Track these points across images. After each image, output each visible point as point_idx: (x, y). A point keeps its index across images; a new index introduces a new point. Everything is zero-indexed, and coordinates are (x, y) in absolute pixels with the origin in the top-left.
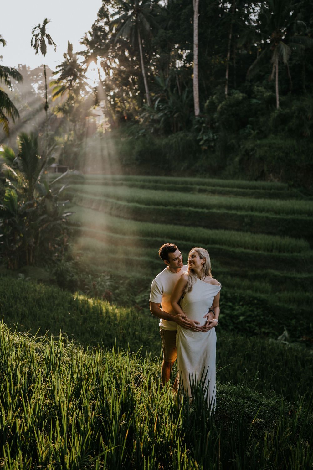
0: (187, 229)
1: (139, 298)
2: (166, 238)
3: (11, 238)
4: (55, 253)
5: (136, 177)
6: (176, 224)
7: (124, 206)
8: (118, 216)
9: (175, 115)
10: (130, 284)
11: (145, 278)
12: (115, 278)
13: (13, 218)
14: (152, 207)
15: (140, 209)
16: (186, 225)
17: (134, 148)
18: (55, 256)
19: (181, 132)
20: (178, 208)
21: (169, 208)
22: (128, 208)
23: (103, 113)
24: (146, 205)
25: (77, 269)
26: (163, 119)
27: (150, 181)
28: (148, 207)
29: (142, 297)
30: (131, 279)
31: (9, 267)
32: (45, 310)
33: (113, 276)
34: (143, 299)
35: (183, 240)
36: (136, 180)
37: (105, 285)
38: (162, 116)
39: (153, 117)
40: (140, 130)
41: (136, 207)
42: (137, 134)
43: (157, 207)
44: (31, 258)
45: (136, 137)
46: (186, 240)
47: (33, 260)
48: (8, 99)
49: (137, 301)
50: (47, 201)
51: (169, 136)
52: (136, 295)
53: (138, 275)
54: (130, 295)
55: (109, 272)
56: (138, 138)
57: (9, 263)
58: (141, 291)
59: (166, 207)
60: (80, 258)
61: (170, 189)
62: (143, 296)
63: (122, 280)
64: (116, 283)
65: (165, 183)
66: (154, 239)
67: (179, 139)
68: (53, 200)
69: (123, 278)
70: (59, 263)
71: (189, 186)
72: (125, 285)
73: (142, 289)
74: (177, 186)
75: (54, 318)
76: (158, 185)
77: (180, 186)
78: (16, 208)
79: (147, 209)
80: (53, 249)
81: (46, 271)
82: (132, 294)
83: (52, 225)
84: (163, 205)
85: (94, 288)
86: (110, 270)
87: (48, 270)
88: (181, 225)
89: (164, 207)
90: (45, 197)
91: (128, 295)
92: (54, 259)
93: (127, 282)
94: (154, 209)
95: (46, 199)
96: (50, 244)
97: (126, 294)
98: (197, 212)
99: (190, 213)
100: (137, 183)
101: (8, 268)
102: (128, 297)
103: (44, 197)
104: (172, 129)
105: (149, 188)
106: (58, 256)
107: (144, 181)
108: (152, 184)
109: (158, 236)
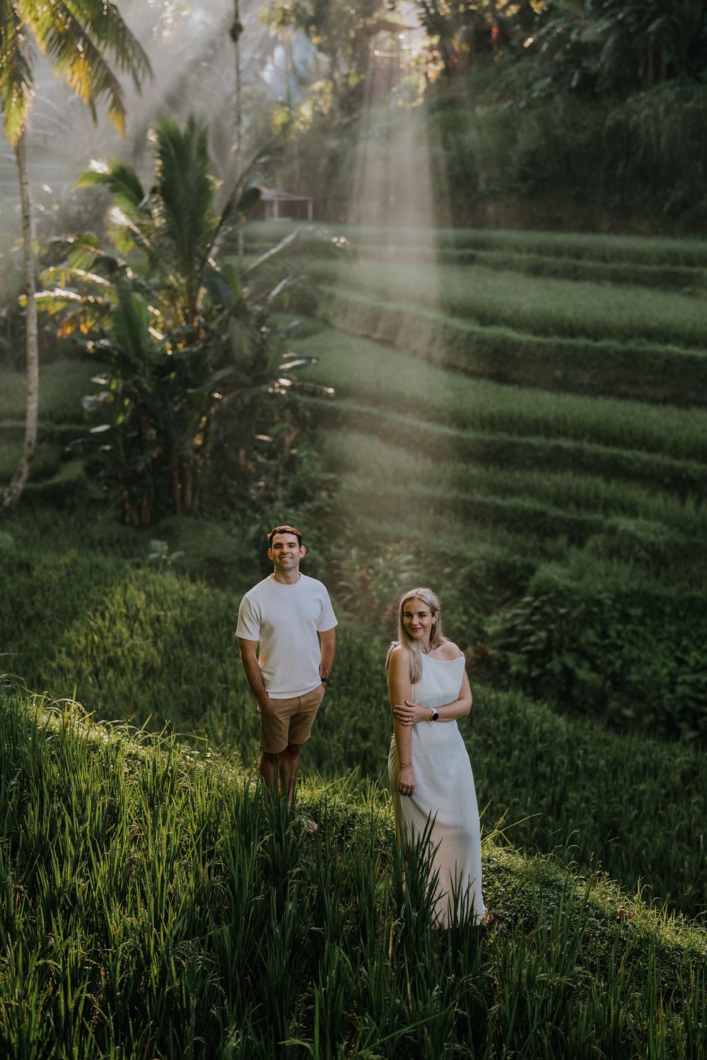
0: (654, 413)
1: (495, 622)
2: (590, 441)
3: (133, 434)
4: (257, 479)
5: (514, 236)
6: (623, 396)
7: (471, 334)
8: (450, 367)
9: (652, 27)
10: (471, 579)
11: (519, 563)
12: (429, 560)
13: (137, 377)
14: (555, 340)
15: (516, 346)
16: (654, 401)
17: (513, 140)
18: (259, 488)
19: (671, 82)
20: (632, 345)
21: (604, 343)
22: (482, 342)
23: (420, 23)
24: (536, 333)
25: (320, 529)
26: (610, 42)
27: (559, 252)
28: (540, 339)
29: (505, 620)
30: (475, 563)
31: (128, 519)
32: (205, 655)
33: (423, 555)
34: (508, 625)
35: (640, 449)
36: (517, 248)
37: (396, 579)
38: (607, 32)
39: (579, 34)
40: (536, 79)
41: (504, 341)
42: (525, 93)
43: (568, 341)
44: (189, 493)
45: (522, 104)
46: (651, 450)
47: (193, 499)
48: (121, 20)
49: (490, 630)
50: (235, 325)
51: (630, 100)
52: (488, 613)
53: (498, 553)
54: (472, 611)
55: (411, 540)
56: (530, 106)
57: (127, 506)
58: (505, 601)
59: (596, 340)
60: (330, 496)
61: (619, 279)
62: (508, 616)
63: (449, 566)
64: (433, 573)
65: (604, 259)
66: (552, 442)
67: (662, 108)
68: (253, 321)
69: (452, 558)
70: (267, 508)
71: (683, 269)
72: (458, 580)
73: (508, 593)
74: (645, 268)
75: (225, 680)
76: (586, 263)
77: (654, 268)
78: (144, 345)
79: (540, 345)
80: (251, 466)
81: (229, 532)
82: (477, 610)
83: (247, 399)
84: (588, 336)
85: (365, 588)
86: (416, 533)
87: (235, 531)
88: (640, 398)
89: (590, 343)
90: (229, 315)
91: (466, 612)
92: (253, 494)
93: (463, 571)
94: (560, 347)
95: (232, 319)
96: (242, 453)
97: (461, 609)
98: (691, 360)
99: (670, 361)
100: (517, 256)
101: (123, 522)
102: (465, 618)
103: (226, 312)
104: (641, 72)
105: (555, 274)
106: (266, 488)
107: (541, 250)
108: (566, 260)
109: (565, 434)
